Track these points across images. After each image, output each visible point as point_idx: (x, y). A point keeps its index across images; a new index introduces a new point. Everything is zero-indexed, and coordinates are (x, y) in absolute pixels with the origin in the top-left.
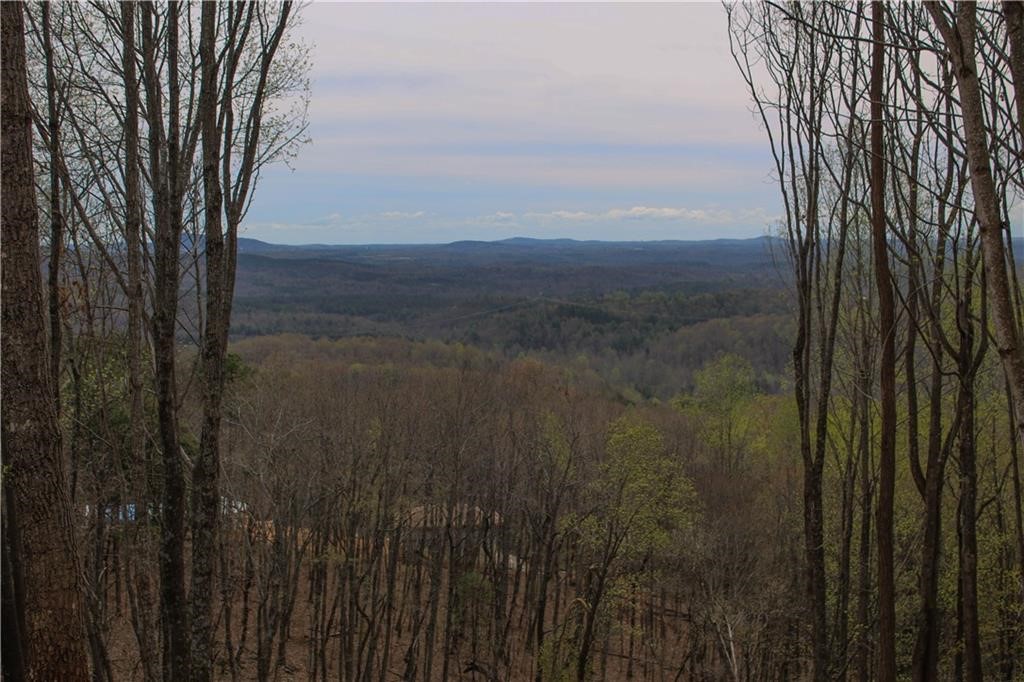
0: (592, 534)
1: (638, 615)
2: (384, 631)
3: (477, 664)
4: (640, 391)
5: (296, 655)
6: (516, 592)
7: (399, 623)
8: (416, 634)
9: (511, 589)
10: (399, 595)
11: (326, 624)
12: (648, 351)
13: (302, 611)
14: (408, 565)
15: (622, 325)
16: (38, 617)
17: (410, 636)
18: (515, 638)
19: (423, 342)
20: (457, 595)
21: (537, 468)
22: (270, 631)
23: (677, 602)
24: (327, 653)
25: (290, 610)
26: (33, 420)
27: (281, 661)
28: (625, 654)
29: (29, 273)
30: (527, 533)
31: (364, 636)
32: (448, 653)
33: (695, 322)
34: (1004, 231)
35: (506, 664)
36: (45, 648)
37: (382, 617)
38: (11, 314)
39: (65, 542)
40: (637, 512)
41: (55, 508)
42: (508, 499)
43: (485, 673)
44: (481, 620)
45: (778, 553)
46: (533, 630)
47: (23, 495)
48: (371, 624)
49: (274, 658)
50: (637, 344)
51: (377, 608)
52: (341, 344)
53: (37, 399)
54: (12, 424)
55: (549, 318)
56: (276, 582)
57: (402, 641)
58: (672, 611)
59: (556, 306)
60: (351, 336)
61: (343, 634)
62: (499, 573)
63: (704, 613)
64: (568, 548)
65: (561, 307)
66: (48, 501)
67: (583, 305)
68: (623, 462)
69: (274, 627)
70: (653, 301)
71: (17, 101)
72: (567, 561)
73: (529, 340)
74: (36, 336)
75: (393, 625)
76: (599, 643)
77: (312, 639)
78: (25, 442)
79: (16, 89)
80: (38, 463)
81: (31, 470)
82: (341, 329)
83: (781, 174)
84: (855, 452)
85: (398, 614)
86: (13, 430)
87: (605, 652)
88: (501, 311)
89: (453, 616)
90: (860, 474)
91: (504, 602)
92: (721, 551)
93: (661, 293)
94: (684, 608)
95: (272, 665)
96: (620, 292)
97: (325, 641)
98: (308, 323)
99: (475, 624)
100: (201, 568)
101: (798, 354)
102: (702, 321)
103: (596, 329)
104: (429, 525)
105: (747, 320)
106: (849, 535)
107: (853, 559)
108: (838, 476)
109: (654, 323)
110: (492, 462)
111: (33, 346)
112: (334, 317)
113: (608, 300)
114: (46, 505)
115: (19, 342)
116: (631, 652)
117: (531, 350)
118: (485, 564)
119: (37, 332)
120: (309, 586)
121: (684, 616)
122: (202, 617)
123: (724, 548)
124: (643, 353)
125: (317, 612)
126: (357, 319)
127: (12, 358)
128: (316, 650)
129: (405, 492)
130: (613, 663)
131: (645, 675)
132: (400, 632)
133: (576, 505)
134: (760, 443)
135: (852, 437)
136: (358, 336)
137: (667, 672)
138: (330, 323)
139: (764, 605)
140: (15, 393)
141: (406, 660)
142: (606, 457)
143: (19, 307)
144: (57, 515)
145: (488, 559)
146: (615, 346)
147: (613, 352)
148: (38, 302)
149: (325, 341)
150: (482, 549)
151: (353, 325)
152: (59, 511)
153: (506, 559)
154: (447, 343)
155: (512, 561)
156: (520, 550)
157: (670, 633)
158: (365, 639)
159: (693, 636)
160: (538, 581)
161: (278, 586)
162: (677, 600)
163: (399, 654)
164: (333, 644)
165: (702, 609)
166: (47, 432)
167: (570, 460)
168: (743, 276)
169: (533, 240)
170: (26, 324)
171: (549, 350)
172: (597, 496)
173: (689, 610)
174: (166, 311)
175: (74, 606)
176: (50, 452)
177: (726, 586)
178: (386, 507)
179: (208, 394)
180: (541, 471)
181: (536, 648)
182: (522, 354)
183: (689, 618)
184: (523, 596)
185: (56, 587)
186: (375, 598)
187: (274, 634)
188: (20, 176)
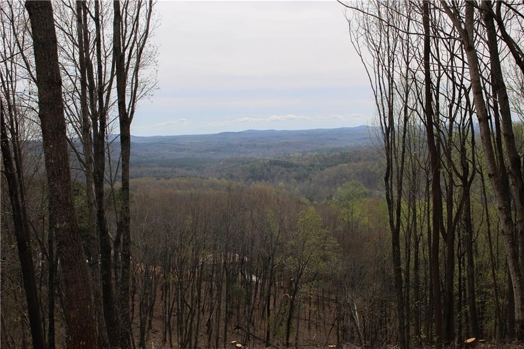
0: (291, 264)
1: (312, 301)
2: (197, 313)
3: (240, 326)
4: (308, 198)
5: (157, 324)
6: (256, 292)
7: (203, 309)
8: (211, 313)
9: (254, 291)
10: (203, 295)
11: (170, 311)
12: (311, 180)
13: (159, 305)
14: (206, 281)
15: (298, 168)
16: (72, 313)
17: (209, 314)
18: (256, 313)
19: (208, 179)
20: (229, 294)
21: (265, 235)
22: (145, 314)
23: (329, 294)
24: (171, 323)
25: (153, 304)
26: (67, 222)
27: (150, 328)
28: (307, 318)
29: (63, 154)
30: (260, 265)
31: (188, 315)
32: (227, 321)
33: (332, 166)
34: (489, 120)
35: (253, 325)
36: (76, 326)
37: (196, 306)
38: (55, 173)
39: (84, 277)
40: (311, 254)
41: (78, 262)
42: (252, 250)
43: (243, 330)
44: (240, 305)
45: (376, 270)
46: (265, 309)
47: (64, 256)
48: (191, 309)
49: (147, 326)
50: (306, 176)
51: (194, 302)
52: (171, 181)
53: (68, 212)
54: (57, 224)
55: (265, 166)
56: (147, 292)
57: (205, 316)
58: (327, 298)
59: (268, 161)
60: (175, 178)
61: (178, 314)
62: (248, 284)
63: (343, 299)
64: (279, 271)
65: (270, 161)
66: (76, 259)
67: (281, 160)
68: (304, 231)
69: (147, 312)
70: (312, 157)
71: (55, 75)
72: (278, 277)
73: (256, 177)
74: (67, 183)
75: (201, 309)
76: (295, 314)
77: (164, 317)
78: (63, 232)
79: (54, 70)
80: (70, 242)
81: (67, 245)
82: (170, 175)
83: (376, 97)
84: (411, 223)
85: (203, 304)
86: (58, 226)
87: (298, 318)
88: (243, 164)
89: (228, 304)
90: (413, 233)
91: (250, 297)
92: (350, 270)
93: (316, 153)
94: (333, 297)
95: (146, 330)
96: (297, 153)
97: (170, 318)
98: (155, 172)
99: (238, 308)
100: (124, 287)
101: (386, 179)
102: (335, 165)
103: (287, 171)
104: (215, 263)
105: (355, 164)
106: (409, 261)
107: (411, 272)
108: (403, 234)
109: (313, 167)
110: (243, 233)
111: (66, 188)
112: (166, 169)
113: (292, 157)
114: (75, 261)
115: (60, 186)
116: (310, 318)
117: (257, 181)
118: (242, 280)
119: (67, 181)
120: (161, 293)
121: (333, 300)
122: (125, 309)
123: (351, 269)
124: (309, 181)
125: (166, 305)
126: (177, 169)
127: (56, 194)
128: (166, 322)
129: (204, 248)
130: (302, 323)
131: (316, 328)
132: (204, 312)
133: (282, 252)
134: (366, 220)
135: (409, 216)
136: (178, 177)
137: (326, 326)
138: (165, 172)
139: (370, 294)
140: (59, 210)
141: (207, 325)
142: (296, 230)
143: (59, 170)
144: (79, 265)
145: (243, 278)
146: (295, 178)
147: (295, 181)
148: (67, 167)
149: (162, 180)
150: (240, 273)
151: (175, 172)
152: (80, 263)
153: (251, 277)
154: (219, 179)
155: (254, 278)
156: (257, 273)
157: (327, 309)
158: (188, 317)
159: (338, 309)
160: (266, 287)
161: (148, 293)
162: (330, 293)
163: (204, 322)
164: (174, 319)
165: (342, 297)
166: (74, 227)
167: (280, 231)
168: (353, 144)
169: (256, 131)
170: (62, 178)
171: (266, 181)
172: (293, 247)
173: (336, 297)
174: (99, 169)
175: (88, 307)
176: (75, 237)
177: (352, 286)
178: (196, 255)
179: (124, 207)
180: (266, 237)
181: (267, 318)
182: (253, 183)
183: (336, 301)
184: (259, 294)
185: (80, 298)
186: (192, 297)
187: (147, 315)
188: (58, 109)
